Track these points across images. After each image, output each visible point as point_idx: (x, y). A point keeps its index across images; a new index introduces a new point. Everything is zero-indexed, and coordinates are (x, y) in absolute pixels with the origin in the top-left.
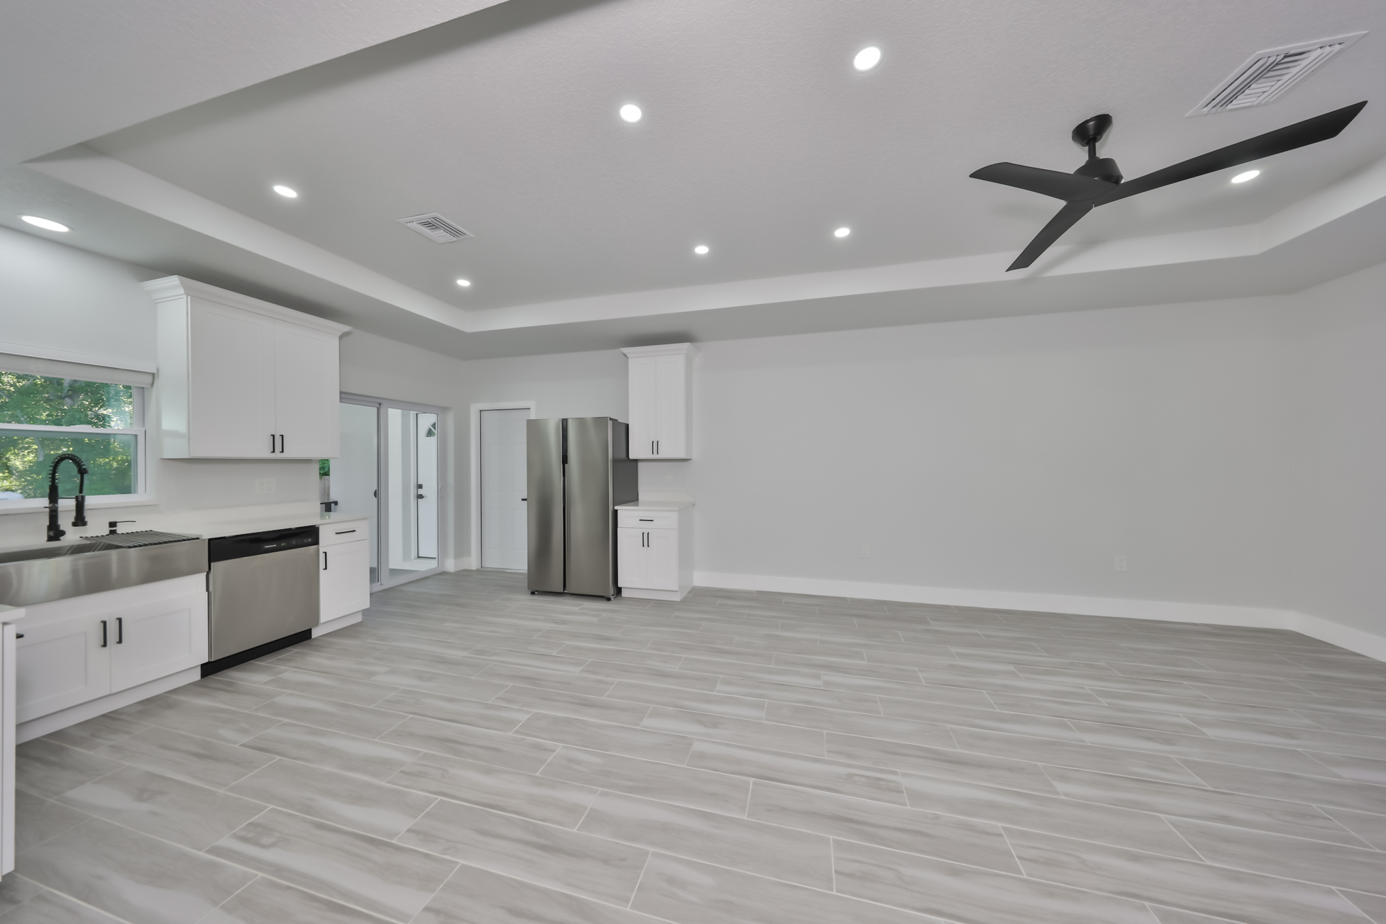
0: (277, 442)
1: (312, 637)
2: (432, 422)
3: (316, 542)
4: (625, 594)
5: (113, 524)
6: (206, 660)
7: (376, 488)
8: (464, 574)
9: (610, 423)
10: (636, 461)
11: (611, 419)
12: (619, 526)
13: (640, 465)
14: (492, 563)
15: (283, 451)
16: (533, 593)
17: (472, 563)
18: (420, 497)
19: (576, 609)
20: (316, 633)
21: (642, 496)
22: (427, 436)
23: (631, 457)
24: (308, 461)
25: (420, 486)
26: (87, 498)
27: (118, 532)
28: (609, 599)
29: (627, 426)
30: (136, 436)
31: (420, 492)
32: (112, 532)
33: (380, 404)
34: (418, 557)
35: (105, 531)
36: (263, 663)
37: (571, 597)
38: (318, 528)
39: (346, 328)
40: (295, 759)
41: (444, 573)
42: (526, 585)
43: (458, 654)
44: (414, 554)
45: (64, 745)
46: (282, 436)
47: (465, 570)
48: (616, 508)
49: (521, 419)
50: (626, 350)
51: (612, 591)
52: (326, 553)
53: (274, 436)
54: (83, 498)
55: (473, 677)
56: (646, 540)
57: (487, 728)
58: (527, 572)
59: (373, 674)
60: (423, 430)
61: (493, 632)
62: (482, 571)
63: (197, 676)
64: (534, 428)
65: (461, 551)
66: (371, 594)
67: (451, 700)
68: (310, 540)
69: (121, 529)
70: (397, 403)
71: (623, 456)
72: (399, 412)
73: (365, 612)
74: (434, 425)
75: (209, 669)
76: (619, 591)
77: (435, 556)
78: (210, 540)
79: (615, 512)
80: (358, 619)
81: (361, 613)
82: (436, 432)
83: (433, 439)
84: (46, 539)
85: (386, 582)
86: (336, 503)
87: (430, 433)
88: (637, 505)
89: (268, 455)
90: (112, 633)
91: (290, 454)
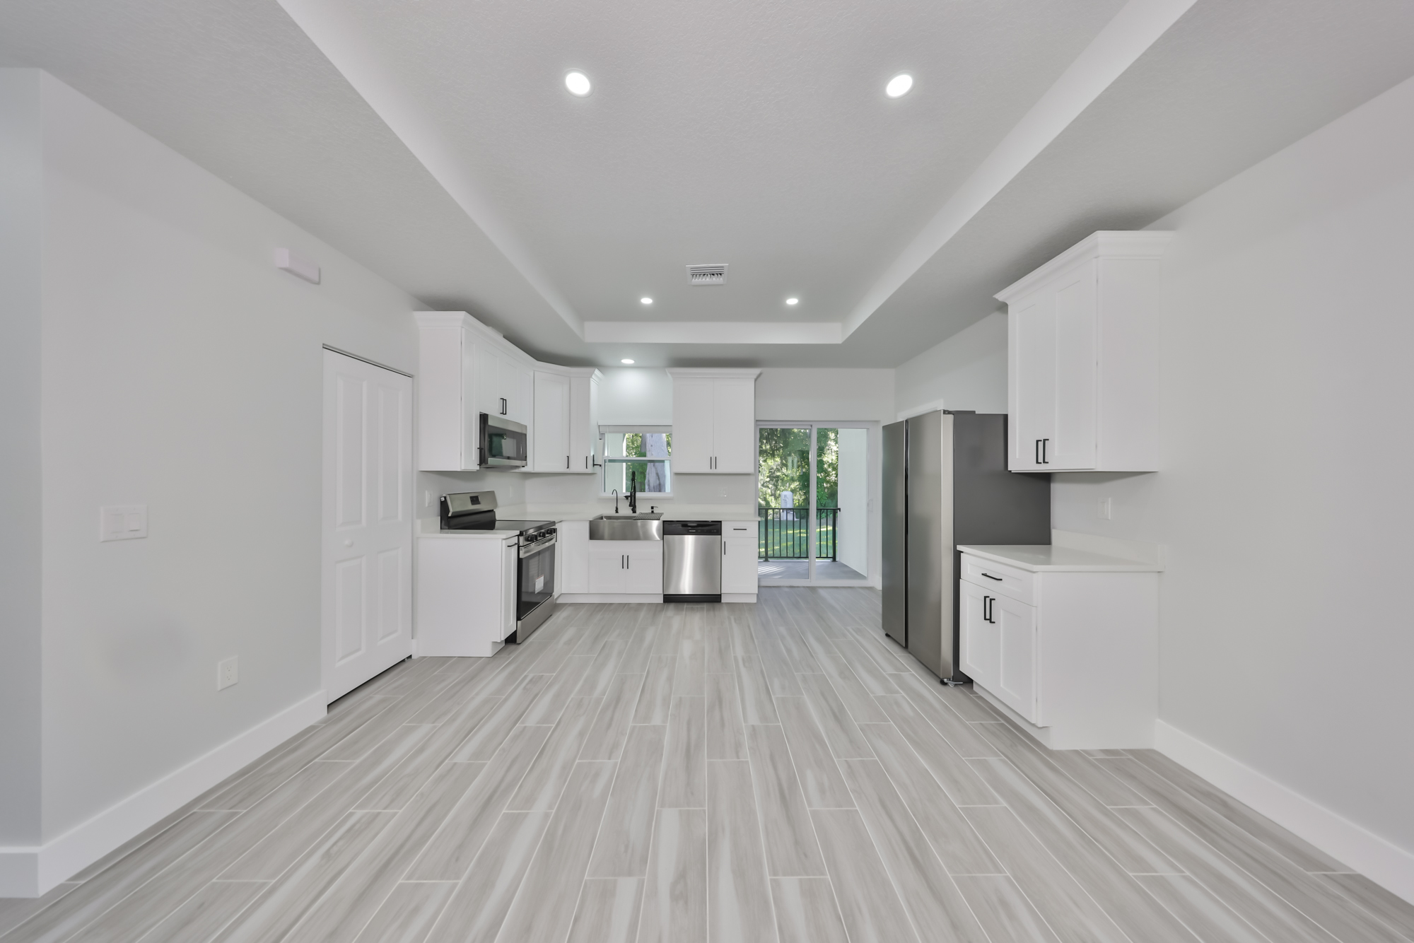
0: (713, 462)
1: (723, 601)
3: (721, 533)
4: (976, 688)
5: (652, 508)
9: (947, 417)
12: (961, 576)
15: (716, 468)
16: (887, 635)
20: (723, 599)
23: (1009, 467)
24: (747, 475)
28: (943, 683)
29: (1007, 422)
32: (653, 512)
35: (650, 511)
36: (685, 606)
38: (722, 523)
39: (757, 371)
41: (870, 588)
46: (716, 458)
48: (960, 548)
50: (1000, 296)
52: (725, 542)
53: (712, 458)
56: (988, 608)
63: (661, 601)
68: (719, 531)
69: (655, 510)
71: (1002, 464)
75: (666, 600)
78: (664, 521)
79: (958, 555)
80: (752, 600)
81: (754, 598)
89: (708, 470)
90: (625, 562)
91: (719, 470)
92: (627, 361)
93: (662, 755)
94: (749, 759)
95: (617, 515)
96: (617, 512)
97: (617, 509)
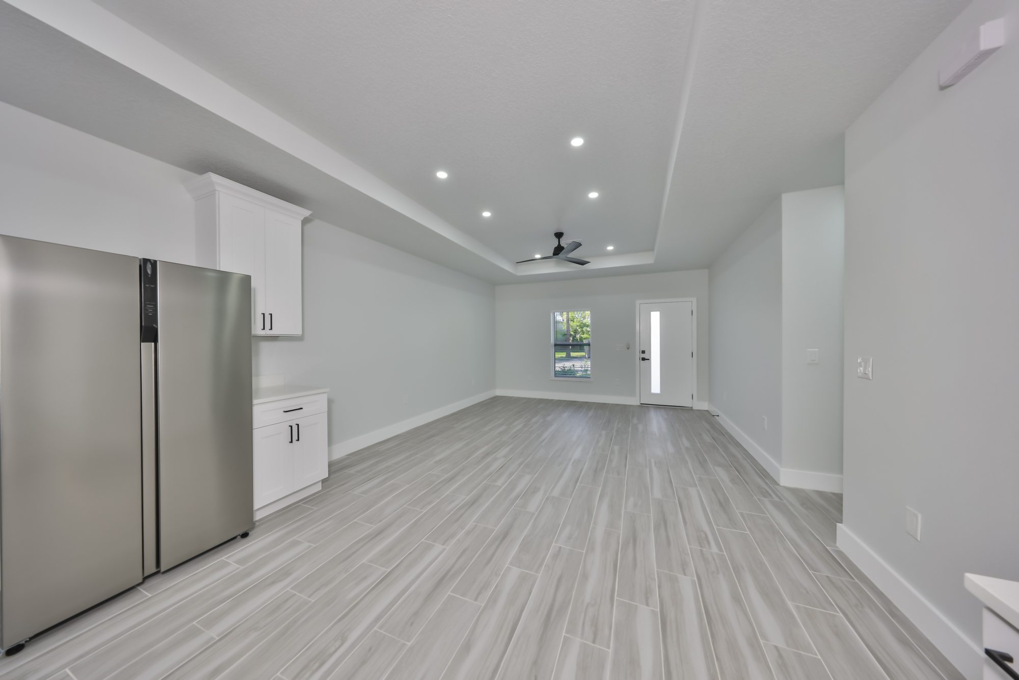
12: (254, 428)
28: (245, 536)
56: (295, 434)
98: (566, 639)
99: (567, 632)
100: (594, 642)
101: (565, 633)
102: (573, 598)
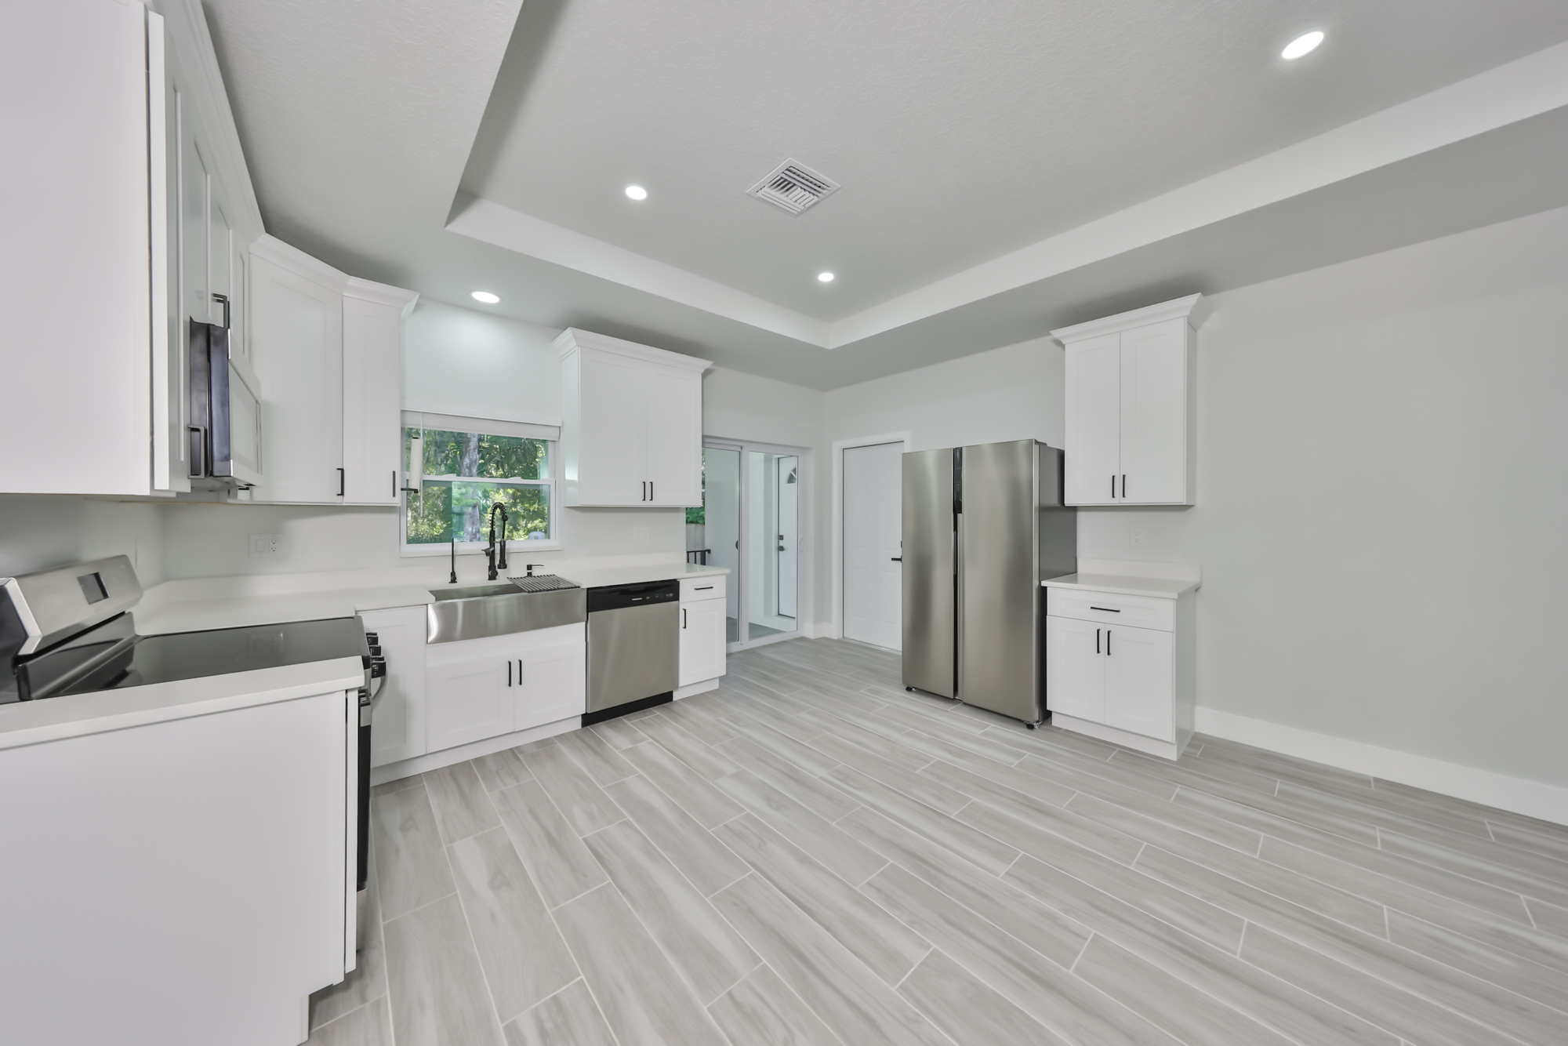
0: (648, 489)
1: (674, 699)
2: (792, 467)
3: (676, 598)
4: (1056, 721)
5: (529, 567)
6: (584, 712)
7: (737, 539)
8: (823, 643)
9: (1036, 448)
10: (1074, 509)
11: (1037, 442)
12: (1048, 613)
13: (1081, 517)
14: (855, 634)
15: (652, 499)
16: (909, 689)
17: (833, 631)
18: (781, 549)
19: (978, 732)
20: (676, 696)
21: (1083, 566)
22: (788, 483)
23: (1068, 502)
24: (675, 509)
25: (781, 538)
26: (507, 542)
27: (533, 575)
28: (1030, 727)
29: (1061, 455)
30: (550, 486)
31: (782, 543)
32: (530, 574)
33: (741, 447)
34: (779, 614)
35: (525, 573)
36: (629, 723)
37: (966, 708)
38: (679, 582)
39: (707, 364)
40: (623, 891)
41: (803, 639)
42: (900, 673)
43: (816, 772)
44: (774, 611)
45: (479, 776)
46: (652, 483)
47: (825, 638)
48: (1044, 583)
49: (896, 453)
50: (1057, 333)
51: (1036, 714)
52: (685, 610)
53: (644, 483)
54: (504, 542)
55: (834, 824)
56: (1104, 643)
57: (856, 954)
58: (901, 654)
59: (718, 773)
60: (784, 477)
61: (859, 743)
62: (843, 642)
63: (577, 724)
64: (911, 463)
65: (822, 616)
66: (727, 655)
67: (804, 861)
68: (671, 595)
69: (536, 572)
70: (757, 445)
71: (1054, 501)
72: (760, 456)
73: (721, 679)
74: (794, 470)
75: (589, 719)
76: (1046, 715)
77: (794, 615)
78: (588, 589)
79: (1043, 591)
80: (715, 685)
81: (718, 680)
82: (796, 477)
83: (794, 485)
84: (488, 577)
85: (746, 643)
86: (709, 551)
87: (791, 479)
88: (1075, 581)
89: (639, 503)
90: (515, 673)
91: (658, 502)
92: (486, 297)
93: (1022, 1012)
94: (1094, 931)
95: (453, 586)
96: (454, 580)
97: (453, 574)
98: (757, 960)
99: (764, 967)
100: (730, 994)
101: (765, 964)
102: (818, 1017)
